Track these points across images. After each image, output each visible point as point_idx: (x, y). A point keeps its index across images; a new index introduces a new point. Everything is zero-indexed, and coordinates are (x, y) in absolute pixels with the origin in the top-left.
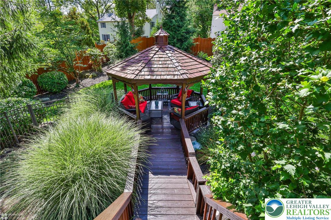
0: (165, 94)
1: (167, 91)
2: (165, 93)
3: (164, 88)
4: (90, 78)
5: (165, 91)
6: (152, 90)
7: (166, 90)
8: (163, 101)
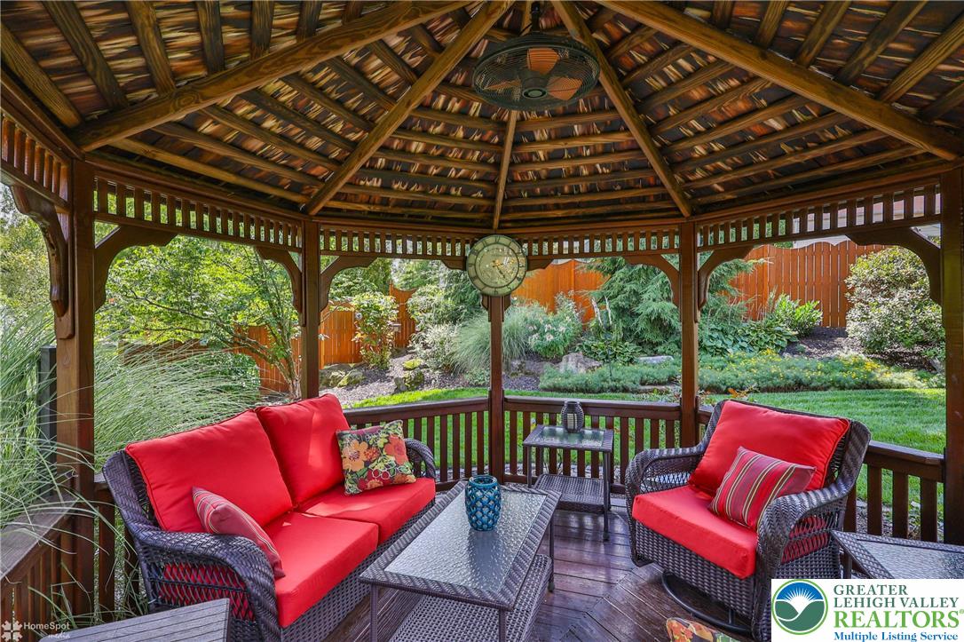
0: (587, 443)
1: (610, 426)
2: (595, 437)
3: (584, 405)
4: (340, 386)
5: (595, 425)
6: (507, 415)
7: (602, 420)
8: (556, 495)
